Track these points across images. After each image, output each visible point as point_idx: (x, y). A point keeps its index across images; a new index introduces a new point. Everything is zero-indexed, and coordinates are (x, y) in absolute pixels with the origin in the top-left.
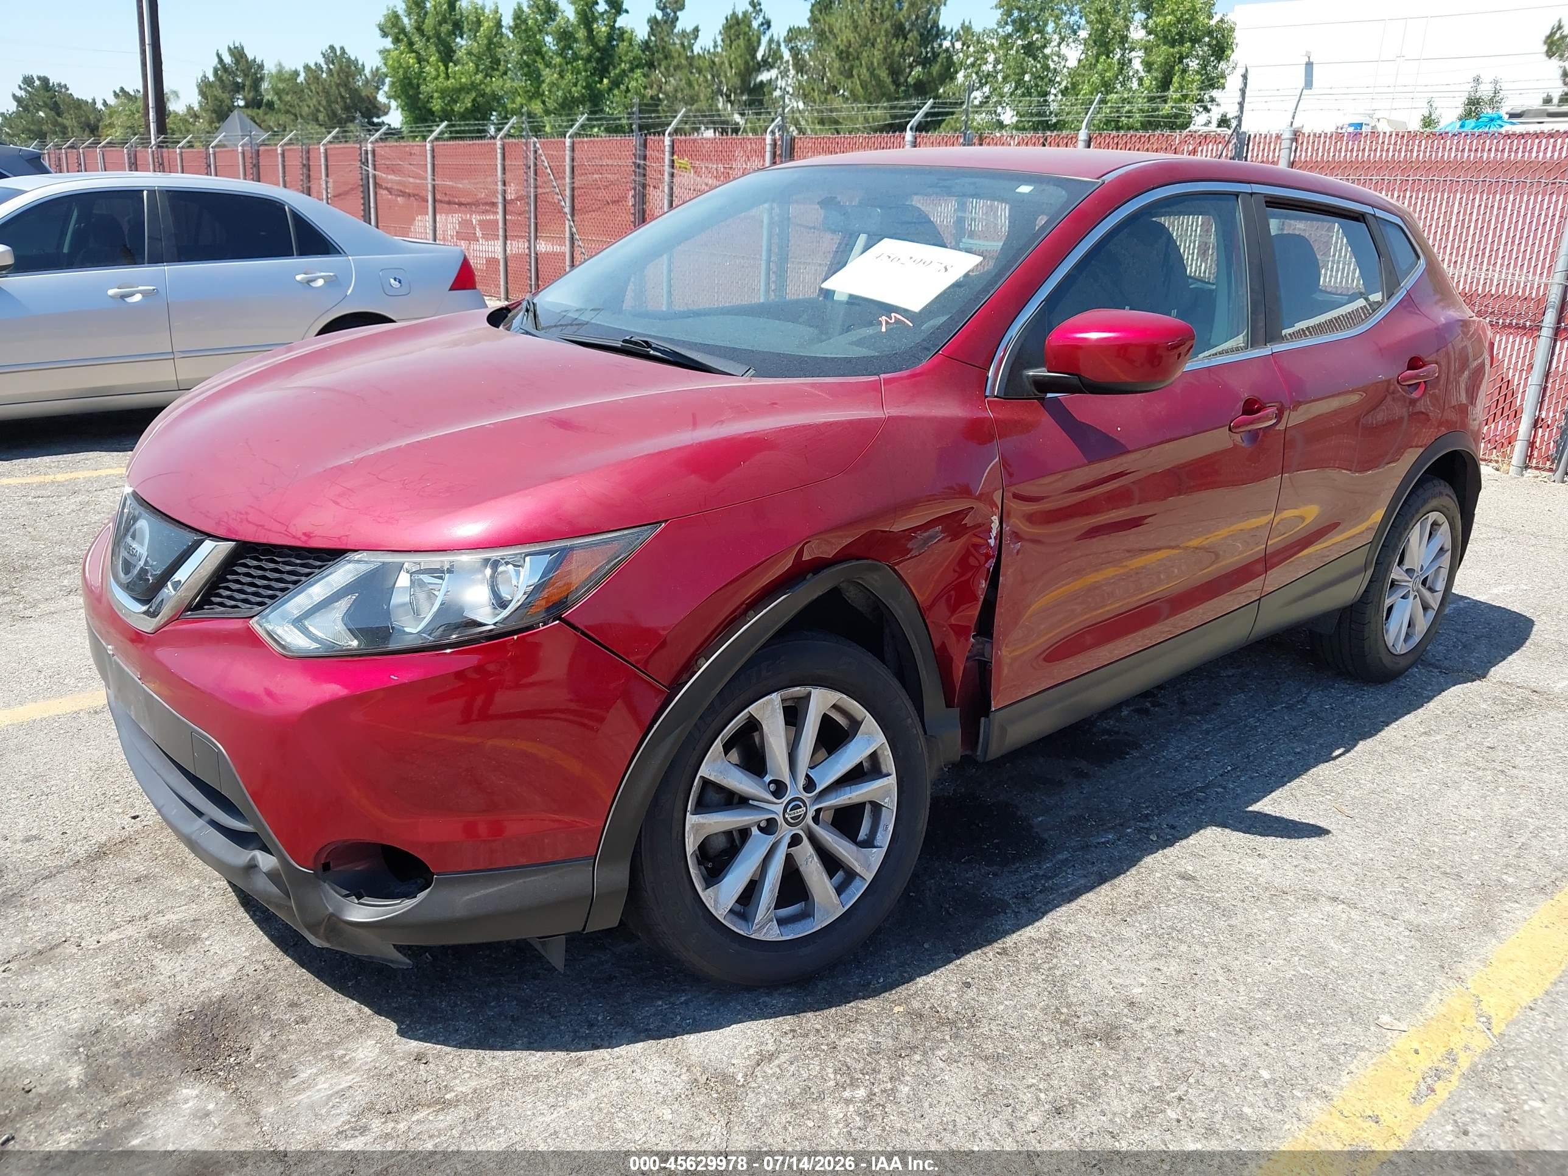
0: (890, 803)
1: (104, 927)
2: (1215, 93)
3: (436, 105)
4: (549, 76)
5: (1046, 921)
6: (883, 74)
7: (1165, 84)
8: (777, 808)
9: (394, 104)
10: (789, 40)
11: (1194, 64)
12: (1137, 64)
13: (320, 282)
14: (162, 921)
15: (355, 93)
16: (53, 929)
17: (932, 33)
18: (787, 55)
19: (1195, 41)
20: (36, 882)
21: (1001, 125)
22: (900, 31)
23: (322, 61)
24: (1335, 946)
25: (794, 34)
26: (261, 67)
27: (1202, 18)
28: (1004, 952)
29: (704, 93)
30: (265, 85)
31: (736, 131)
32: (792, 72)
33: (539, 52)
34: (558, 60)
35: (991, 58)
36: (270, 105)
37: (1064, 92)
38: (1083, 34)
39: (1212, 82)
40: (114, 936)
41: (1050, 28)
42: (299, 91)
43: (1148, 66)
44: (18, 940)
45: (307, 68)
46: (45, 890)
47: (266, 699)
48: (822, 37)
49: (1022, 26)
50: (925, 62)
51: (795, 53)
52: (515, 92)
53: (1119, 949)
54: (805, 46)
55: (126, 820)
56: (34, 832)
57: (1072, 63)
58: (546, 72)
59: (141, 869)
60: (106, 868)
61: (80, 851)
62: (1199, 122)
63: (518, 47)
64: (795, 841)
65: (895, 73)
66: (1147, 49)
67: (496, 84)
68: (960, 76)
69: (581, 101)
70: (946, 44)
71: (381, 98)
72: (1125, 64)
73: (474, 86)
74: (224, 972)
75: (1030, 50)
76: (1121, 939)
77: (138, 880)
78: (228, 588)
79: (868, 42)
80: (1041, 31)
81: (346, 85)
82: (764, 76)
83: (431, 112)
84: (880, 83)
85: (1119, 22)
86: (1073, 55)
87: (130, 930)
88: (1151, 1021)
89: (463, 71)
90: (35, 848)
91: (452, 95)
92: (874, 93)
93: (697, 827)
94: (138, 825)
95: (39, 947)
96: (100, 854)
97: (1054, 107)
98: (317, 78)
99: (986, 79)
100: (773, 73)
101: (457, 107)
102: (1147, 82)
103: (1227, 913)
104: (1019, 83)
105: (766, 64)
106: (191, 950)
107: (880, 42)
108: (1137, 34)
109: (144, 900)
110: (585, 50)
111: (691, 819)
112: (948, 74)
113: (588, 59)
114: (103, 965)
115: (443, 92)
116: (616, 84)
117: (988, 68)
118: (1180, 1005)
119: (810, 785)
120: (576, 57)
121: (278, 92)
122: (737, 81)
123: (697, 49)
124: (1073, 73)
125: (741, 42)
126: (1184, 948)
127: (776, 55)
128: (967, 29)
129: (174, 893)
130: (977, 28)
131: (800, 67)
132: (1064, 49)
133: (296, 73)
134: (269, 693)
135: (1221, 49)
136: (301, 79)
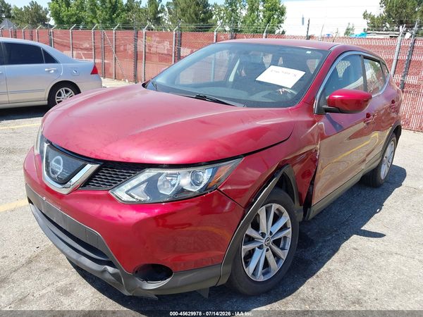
0: (290, 236)
1: (40, 288)
2: (282, 25)
3: (65, 19)
4: (99, 12)
5: (325, 266)
6: (193, 16)
7: (268, 22)
8: (263, 241)
9: (52, 18)
10: (167, 5)
11: (276, 17)
12: (261, 16)
13: (52, 71)
14: (59, 285)
15: (40, 15)
16: (23, 291)
17: (206, 5)
18: (166, 9)
19: (276, 10)
20: (11, 273)
21: (225, 31)
22: (198, 4)
23: (29, 5)
24: (404, 268)
25: (168, 4)
26: (10, 6)
27: (278, 5)
28: (318, 277)
29: (143, 19)
30: (11, 12)
31: (152, 30)
32: (168, 14)
33: (95, 5)
34: (101, 8)
35: (222, 12)
36: (13, 17)
37: (242, 22)
38: (247, 7)
39: (280, 22)
40: (44, 291)
41: (238, 5)
42: (22, 13)
43: (264, 17)
44: (11, 295)
45: (25, 7)
46: (15, 276)
47: (119, 218)
48: (176, 5)
49: (231, 4)
50: (204, 13)
51: (169, 9)
52: (89, 17)
53: (348, 273)
54: (172, 7)
55: (35, 249)
56: (5, 255)
57: (244, 15)
58: (98, 11)
59: (46, 266)
60: (34, 266)
61: (23, 260)
62: (277, 31)
63: (90, 4)
64: (267, 250)
65: (196, 15)
66: (264, 12)
67: (83, 14)
68: (214, 17)
69: (108, 20)
70: (210, 8)
71: (48, 16)
72: (258, 16)
73: (76, 14)
74: (86, 302)
75: (233, 10)
76: (346, 270)
77: (46, 270)
78: (96, 180)
79: (189, 7)
80: (236, 6)
81: (37, 13)
82: (160, 15)
83: (63, 21)
84: (193, 18)
85: (256, 4)
86: (244, 13)
87: (49, 289)
88: (368, 296)
89: (73, 10)
90: (7, 261)
91: (70, 16)
92: (191, 21)
93: (244, 249)
94: (39, 250)
95: (20, 297)
96: (30, 261)
97: (239, 26)
98: (28, 10)
99: (221, 18)
100: (163, 14)
101: (71, 20)
102: (264, 20)
103: (372, 260)
104: (230, 20)
105: (160, 12)
106: (72, 295)
107: (193, 7)
108: (261, 8)
109: (50, 278)
110: (109, 6)
111: (243, 247)
112: (211, 16)
113: (110, 8)
114: (45, 303)
115: (67, 16)
116: (118, 16)
117: (222, 15)
118: (372, 290)
119: (271, 233)
120: (106, 7)
121: (16, 14)
122: (153, 16)
123: (141, 7)
124: (244, 18)
125: (154, 5)
126: (365, 272)
127: (163, 9)
128: (216, 4)
129: (60, 274)
130: (219, 4)
131: (170, 13)
132: (242, 11)
133: (22, 8)
134: (120, 217)
135: (282, 13)
136: (23, 9)
